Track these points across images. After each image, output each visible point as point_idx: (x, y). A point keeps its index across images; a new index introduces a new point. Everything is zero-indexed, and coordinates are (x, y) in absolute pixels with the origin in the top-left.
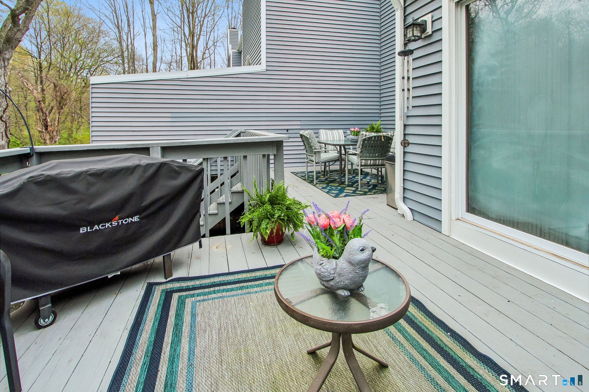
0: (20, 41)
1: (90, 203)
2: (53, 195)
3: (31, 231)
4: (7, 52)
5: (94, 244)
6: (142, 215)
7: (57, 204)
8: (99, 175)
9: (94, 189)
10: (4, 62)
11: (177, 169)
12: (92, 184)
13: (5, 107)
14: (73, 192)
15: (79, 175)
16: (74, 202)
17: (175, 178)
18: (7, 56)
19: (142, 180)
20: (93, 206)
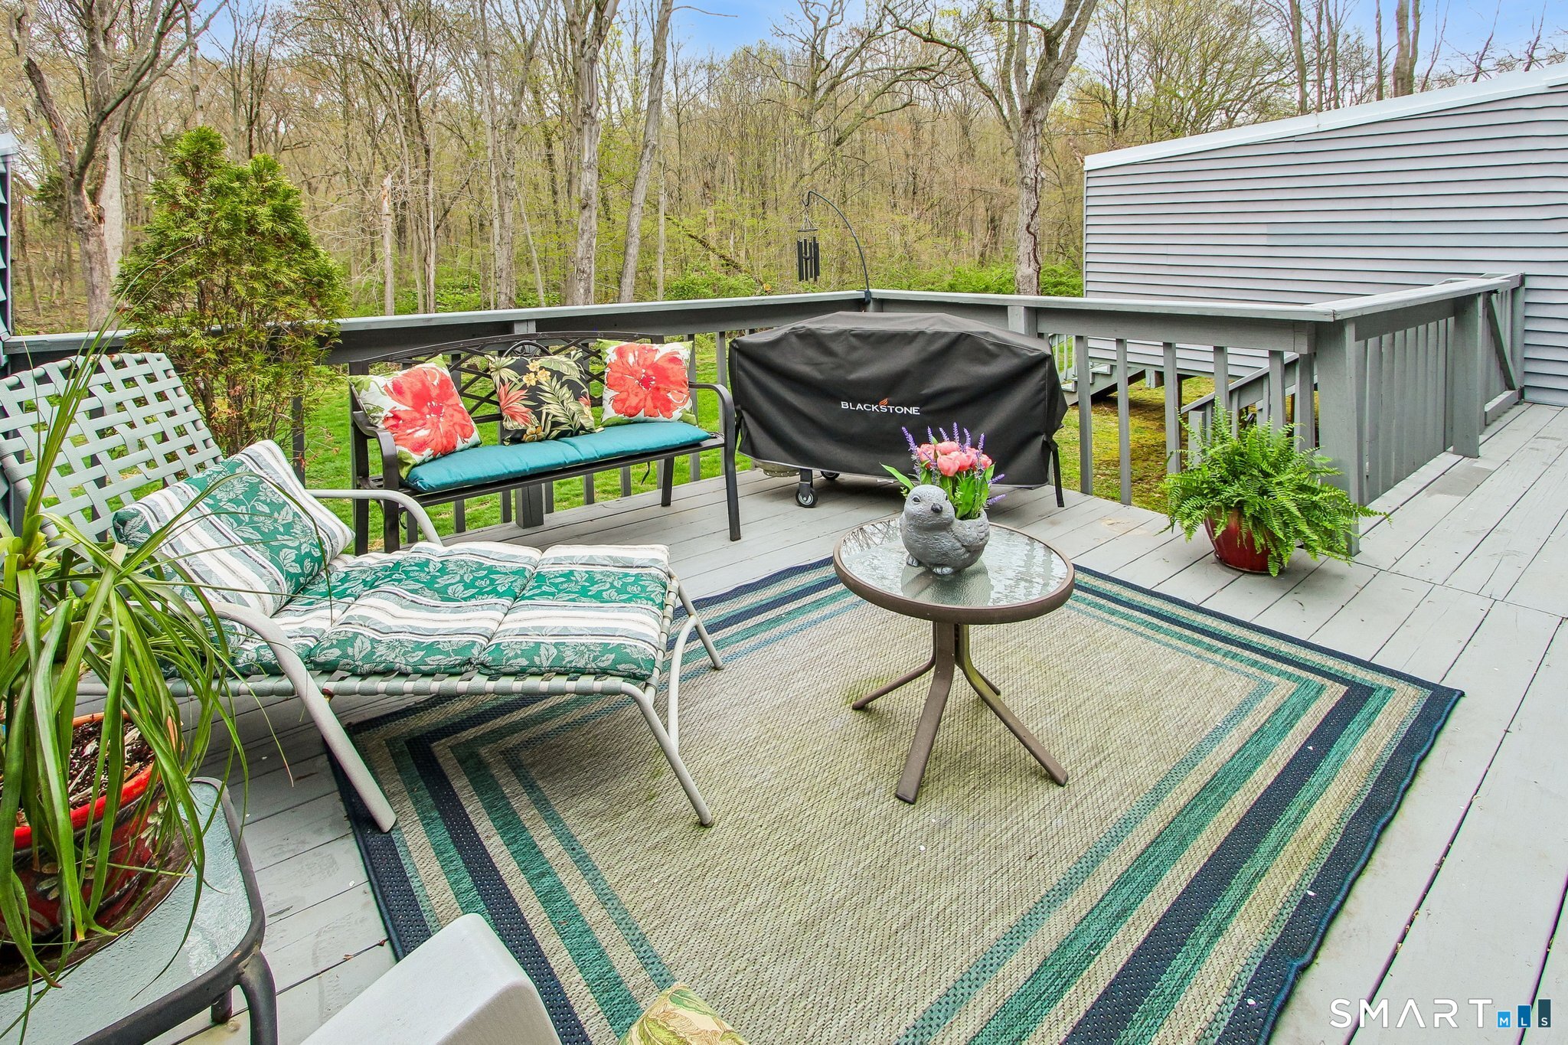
0: (1060, 85)
1: (851, 372)
2: (811, 353)
3: (794, 390)
4: (1038, 109)
5: (858, 427)
6: (925, 409)
7: (816, 365)
8: (865, 338)
9: (856, 356)
10: (1034, 126)
11: (990, 347)
12: (854, 348)
13: (1034, 208)
14: (830, 353)
15: (840, 334)
16: (831, 365)
17: (984, 363)
18: (1039, 117)
19: (923, 355)
20: (853, 376)
